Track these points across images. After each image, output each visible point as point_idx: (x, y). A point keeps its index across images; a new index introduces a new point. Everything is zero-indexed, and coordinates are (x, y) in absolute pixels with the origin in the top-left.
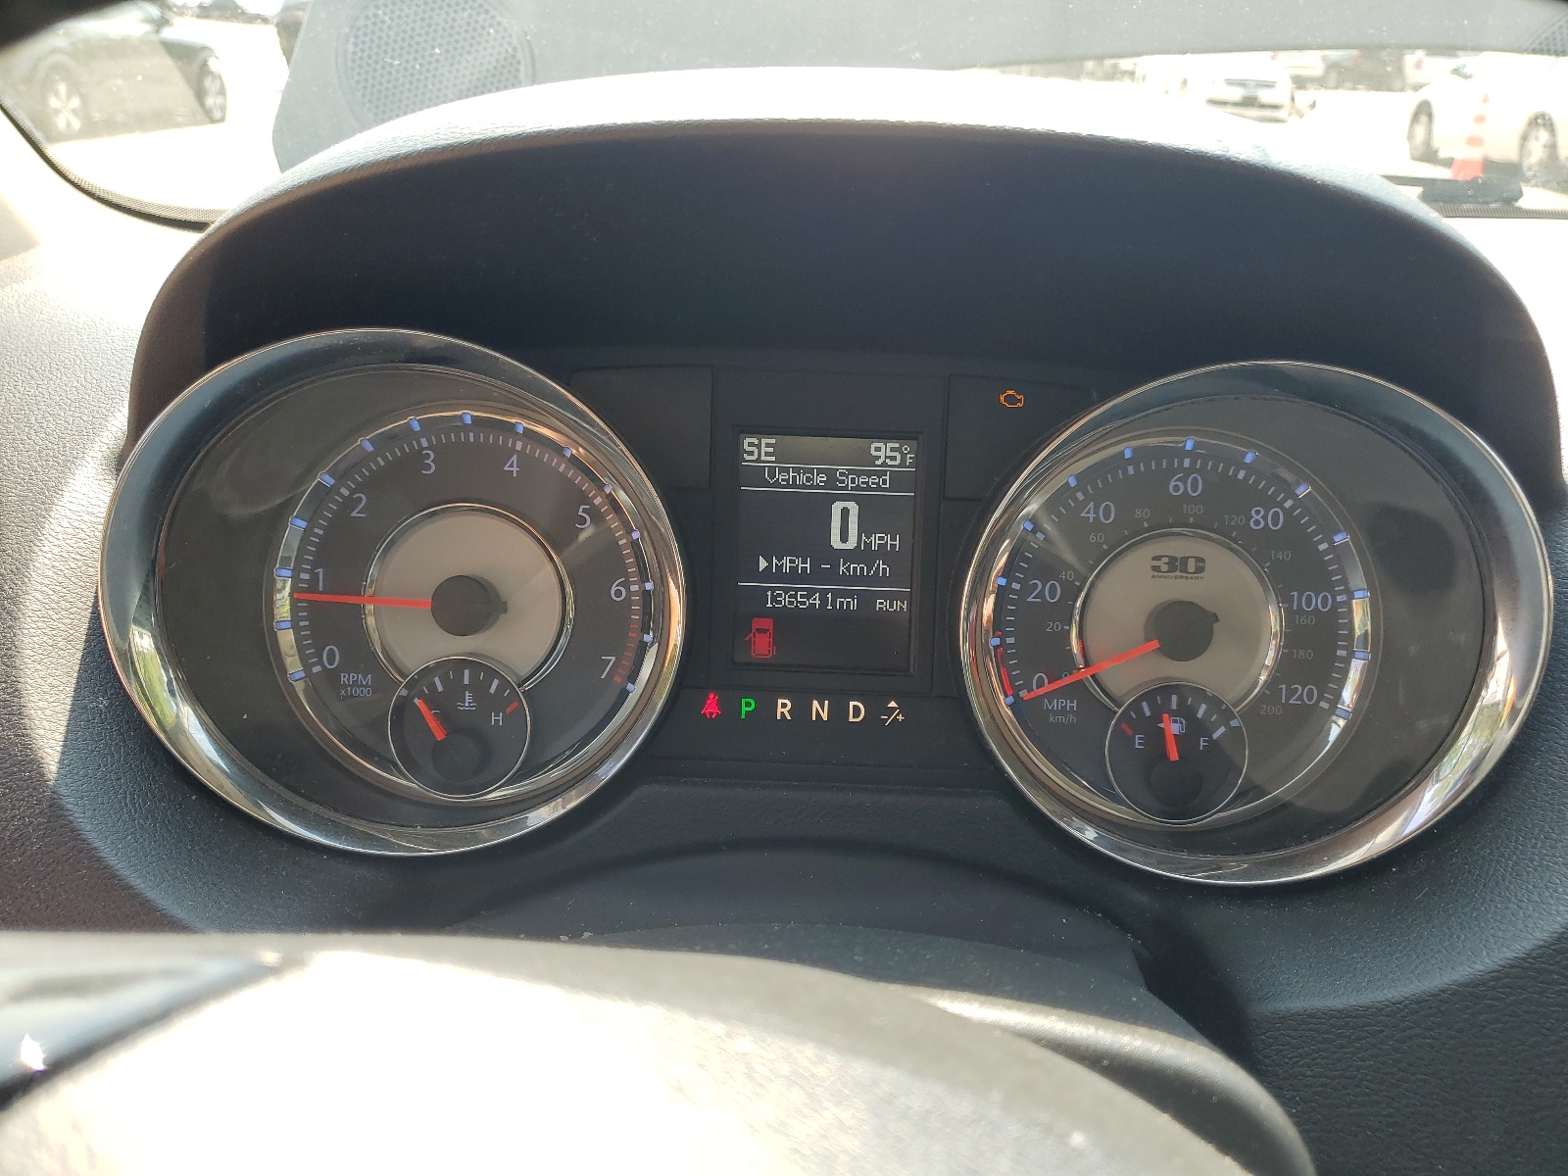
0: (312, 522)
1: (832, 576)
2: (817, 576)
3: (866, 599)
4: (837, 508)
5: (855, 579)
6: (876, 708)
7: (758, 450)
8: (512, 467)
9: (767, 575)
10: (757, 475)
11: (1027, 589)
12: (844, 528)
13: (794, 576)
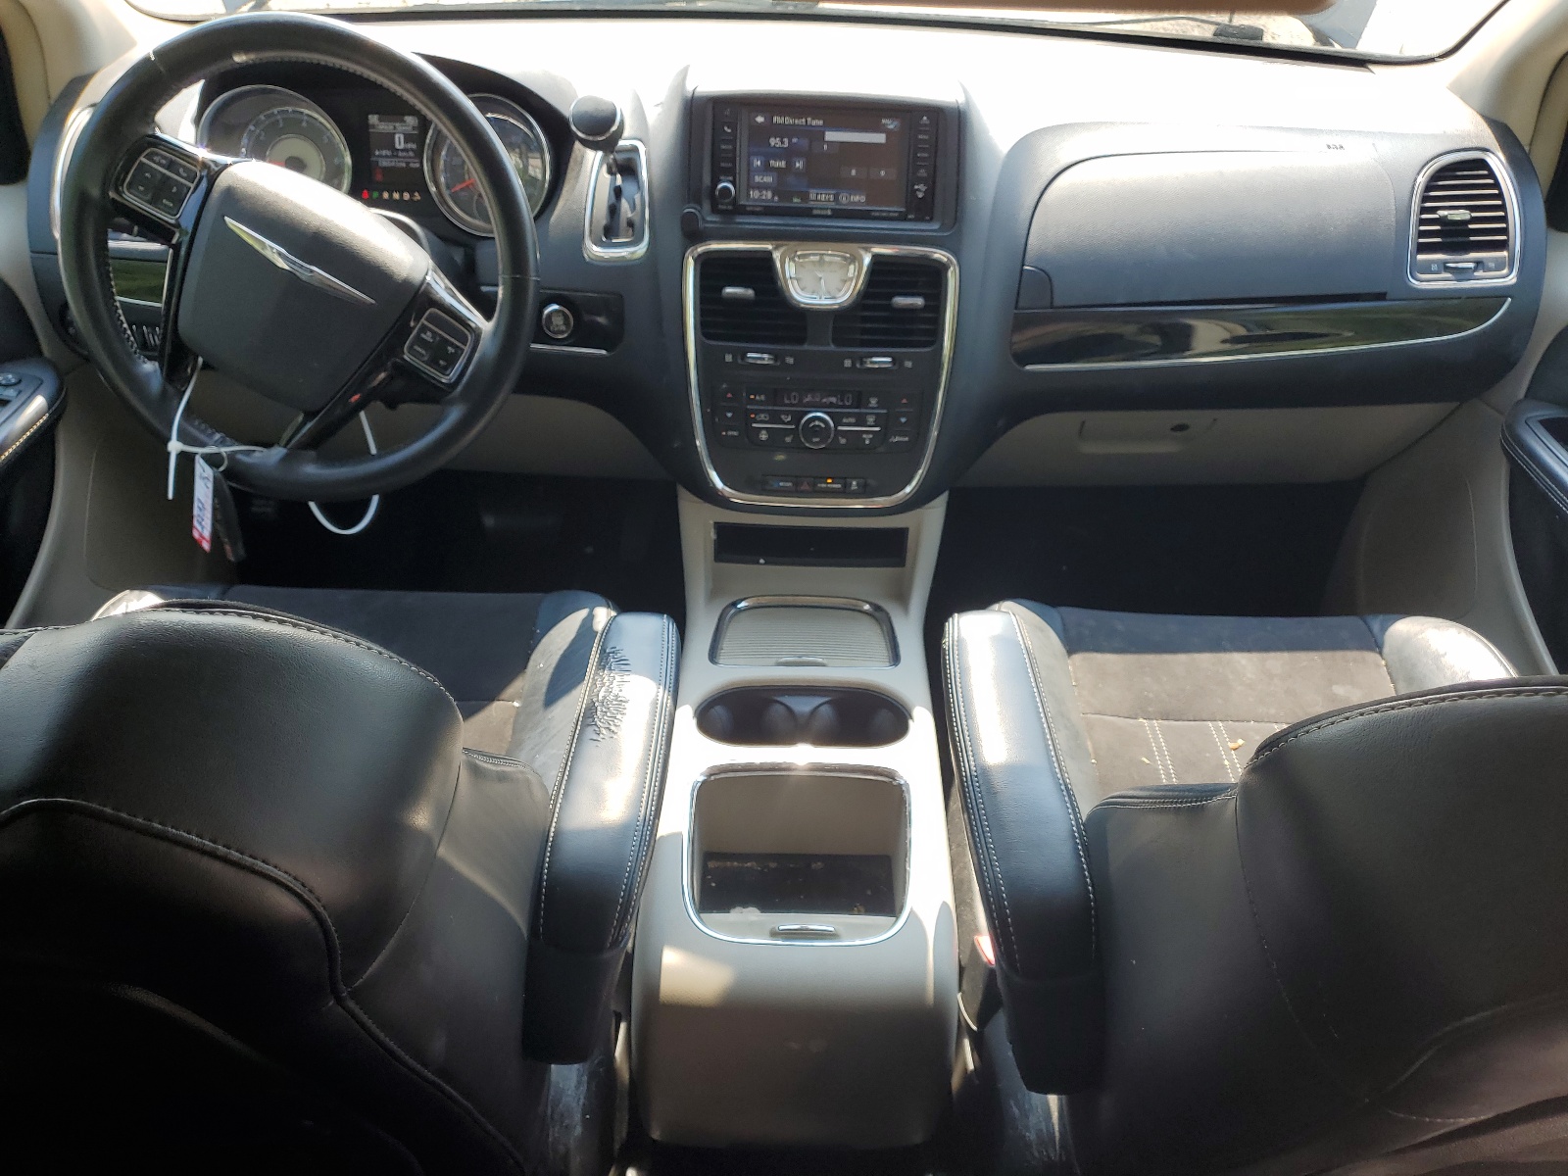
0: (249, 140)
1: (397, 156)
2: (393, 156)
3: (408, 163)
4: (397, 136)
5: (404, 157)
6: (412, 195)
7: (373, 119)
8: (304, 124)
9: (378, 156)
10: (373, 126)
11: (452, 160)
12: (399, 142)
13: (387, 156)
